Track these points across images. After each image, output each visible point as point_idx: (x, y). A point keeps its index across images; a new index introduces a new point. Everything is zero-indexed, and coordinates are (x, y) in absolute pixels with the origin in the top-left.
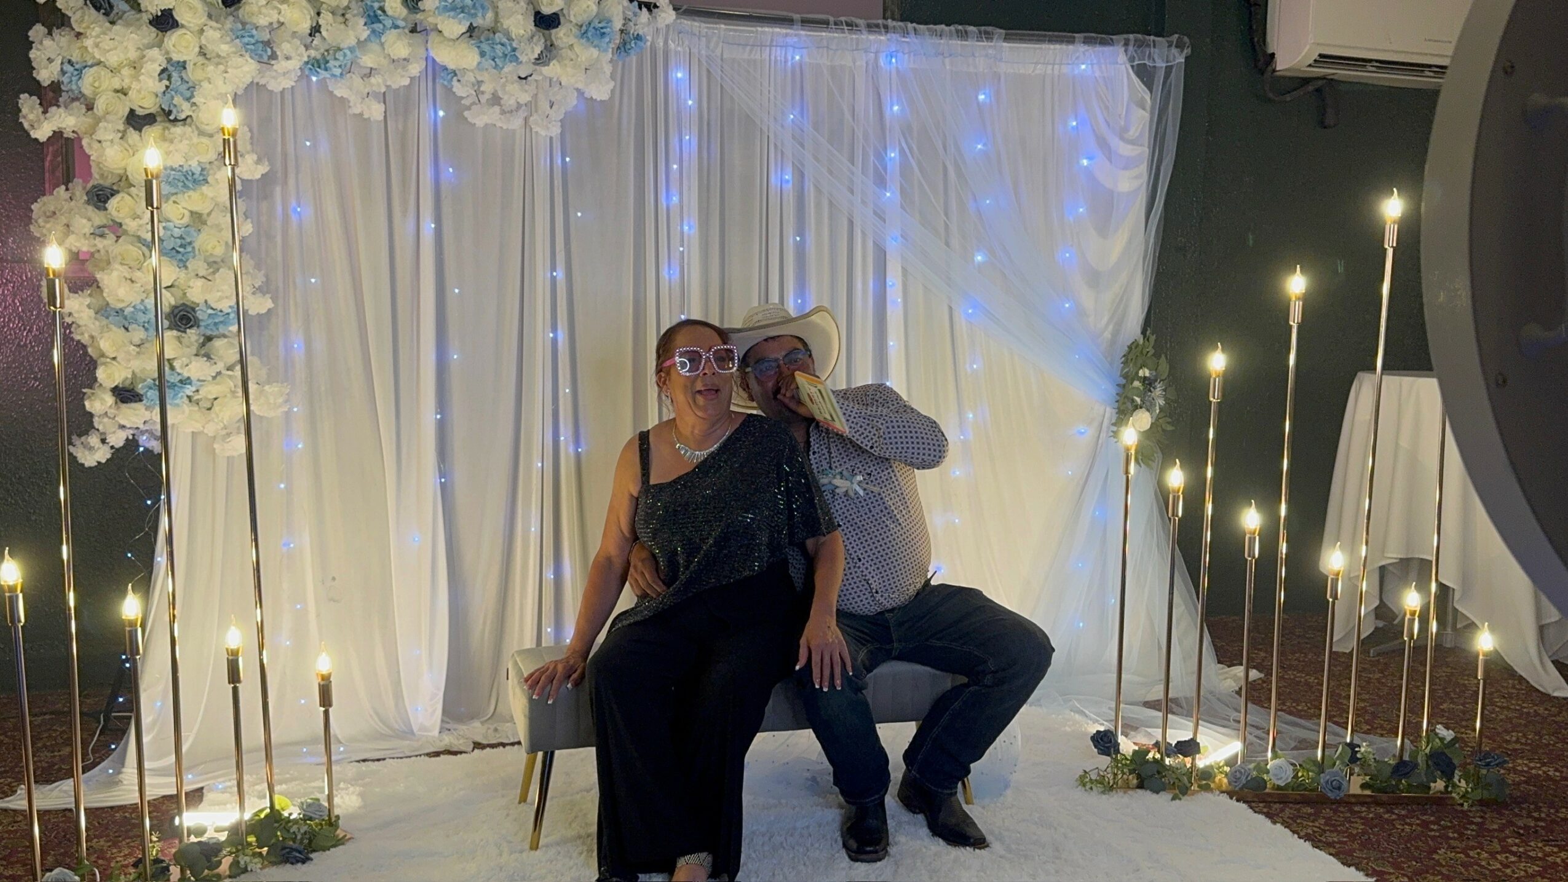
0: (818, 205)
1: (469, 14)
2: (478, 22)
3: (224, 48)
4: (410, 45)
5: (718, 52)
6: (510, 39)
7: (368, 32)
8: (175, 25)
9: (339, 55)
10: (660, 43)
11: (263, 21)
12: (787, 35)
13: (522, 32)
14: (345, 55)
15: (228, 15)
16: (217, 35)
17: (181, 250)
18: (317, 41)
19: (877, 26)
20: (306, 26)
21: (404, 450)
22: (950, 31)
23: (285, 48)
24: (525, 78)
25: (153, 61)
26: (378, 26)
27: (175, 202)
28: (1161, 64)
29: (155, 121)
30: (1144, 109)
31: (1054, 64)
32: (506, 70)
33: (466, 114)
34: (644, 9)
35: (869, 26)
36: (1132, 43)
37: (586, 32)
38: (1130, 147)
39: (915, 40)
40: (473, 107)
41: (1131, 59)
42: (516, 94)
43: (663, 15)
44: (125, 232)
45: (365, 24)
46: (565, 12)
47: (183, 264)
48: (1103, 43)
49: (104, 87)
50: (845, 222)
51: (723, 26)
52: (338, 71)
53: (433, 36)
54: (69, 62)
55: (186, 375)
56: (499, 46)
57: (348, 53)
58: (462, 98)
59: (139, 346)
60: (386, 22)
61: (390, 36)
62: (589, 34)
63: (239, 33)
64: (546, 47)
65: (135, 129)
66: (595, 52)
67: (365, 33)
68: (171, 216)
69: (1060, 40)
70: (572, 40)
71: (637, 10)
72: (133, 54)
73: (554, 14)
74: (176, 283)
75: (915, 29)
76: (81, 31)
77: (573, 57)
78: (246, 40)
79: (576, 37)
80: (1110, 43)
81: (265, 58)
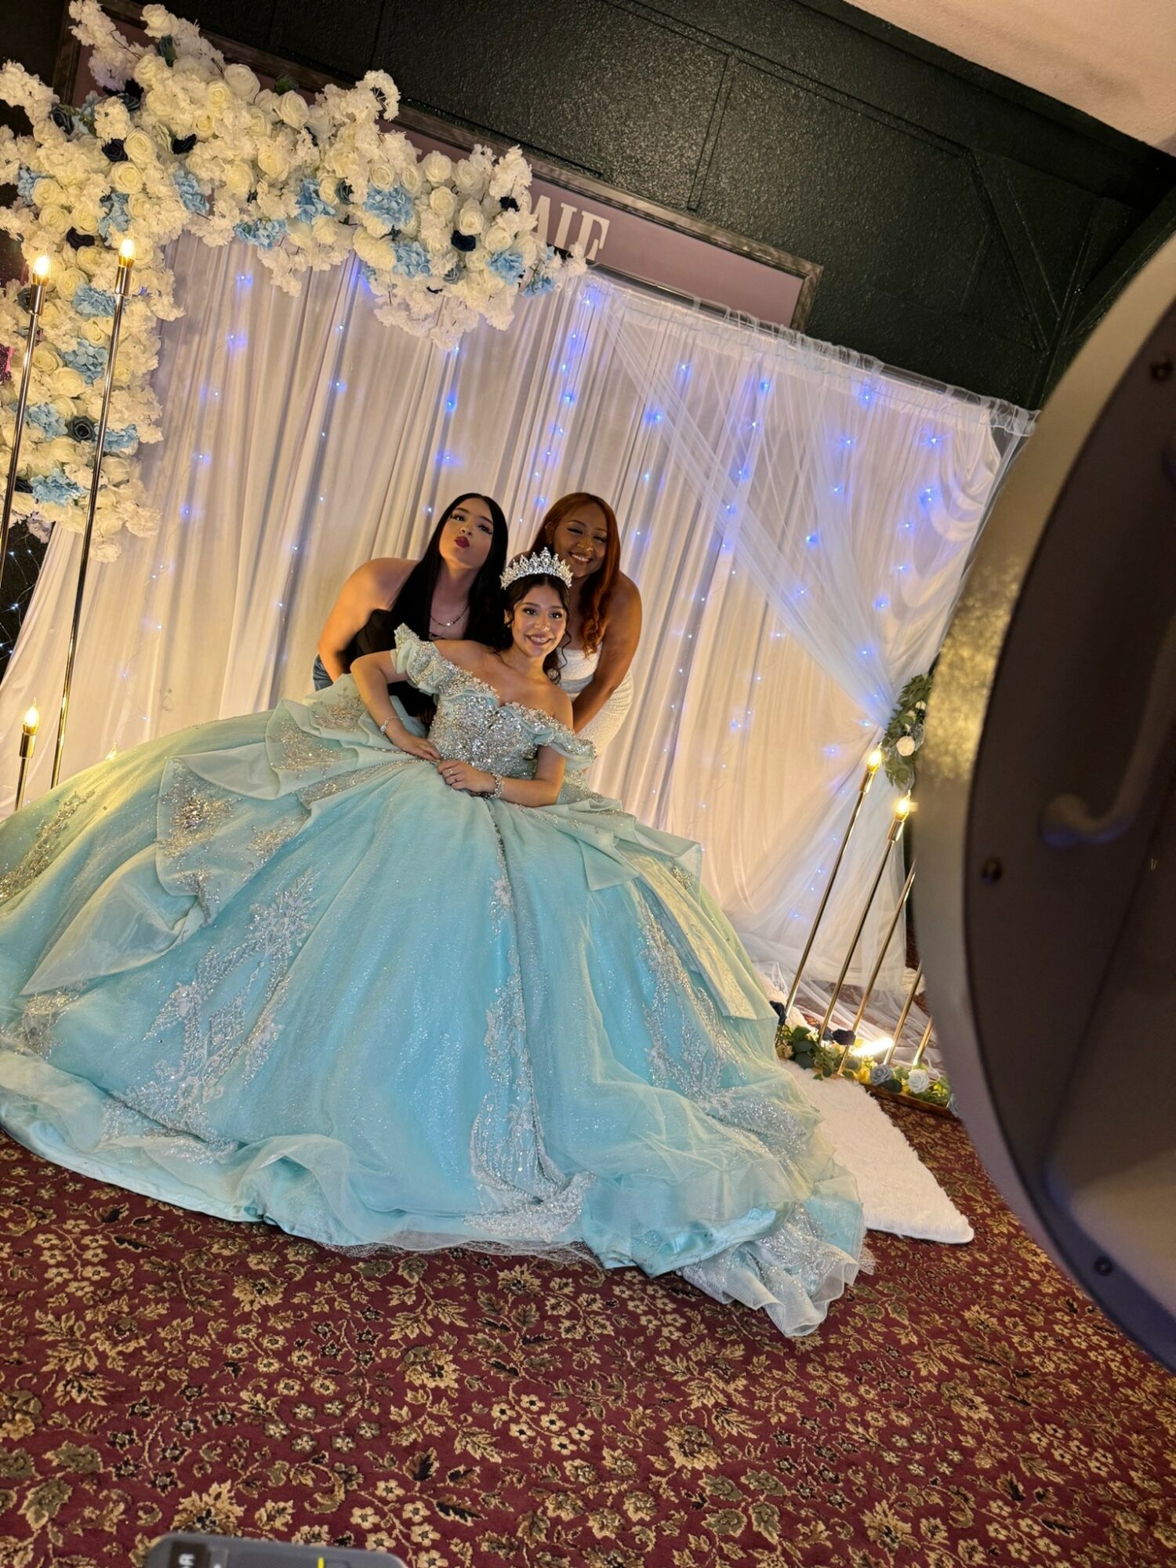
0: (675, 478)
1: (393, 216)
2: (401, 226)
3: (163, 190)
4: (336, 233)
5: (620, 314)
6: (426, 250)
7: (299, 211)
8: (124, 157)
9: (269, 226)
10: (569, 292)
11: (204, 175)
12: (686, 315)
13: (438, 246)
14: (273, 228)
15: (176, 160)
16: (157, 175)
17: (92, 368)
18: (251, 207)
19: (769, 328)
20: (243, 191)
21: (256, 596)
22: (835, 351)
23: (221, 206)
24: (436, 292)
25: (97, 185)
26: (311, 209)
27: (94, 323)
28: (1017, 434)
29: (93, 244)
30: (991, 470)
31: (922, 407)
32: (416, 279)
33: (377, 312)
34: (558, 255)
35: (761, 325)
36: (997, 406)
37: (496, 261)
38: (969, 501)
39: (800, 350)
40: (385, 307)
41: (993, 422)
42: (423, 305)
43: (575, 265)
44: (45, 339)
45: (298, 202)
46: (482, 237)
47: (90, 381)
48: (971, 399)
49: (51, 200)
50: (694, 502)
51: (630, 291)
52: (266, 242)
53: (360, 230)
54: (28, 169)
55: (73, 480)
56: (414, 255)
57: (277, 226)
58: (377, 297)
59: (36, 443)
60: (318, 206)
61: (320, 220)
62: (499, 264)
63: (181, 180)
64: (457, 266)
65: (72, 246)
66: (502, 283)
67: (295, 211)
68: (89, 335)
69: (933, 387)
70: (482, 266)
71: (552, 254)
72: (80, 175)
73: (471, 236)
74: (82, 397)
75: (803, 340)
76: (41, 141)
77: (481, 282)
78: (185, 188)
79: (487, 264)
80: (977, 401)
81: (203, 212)
